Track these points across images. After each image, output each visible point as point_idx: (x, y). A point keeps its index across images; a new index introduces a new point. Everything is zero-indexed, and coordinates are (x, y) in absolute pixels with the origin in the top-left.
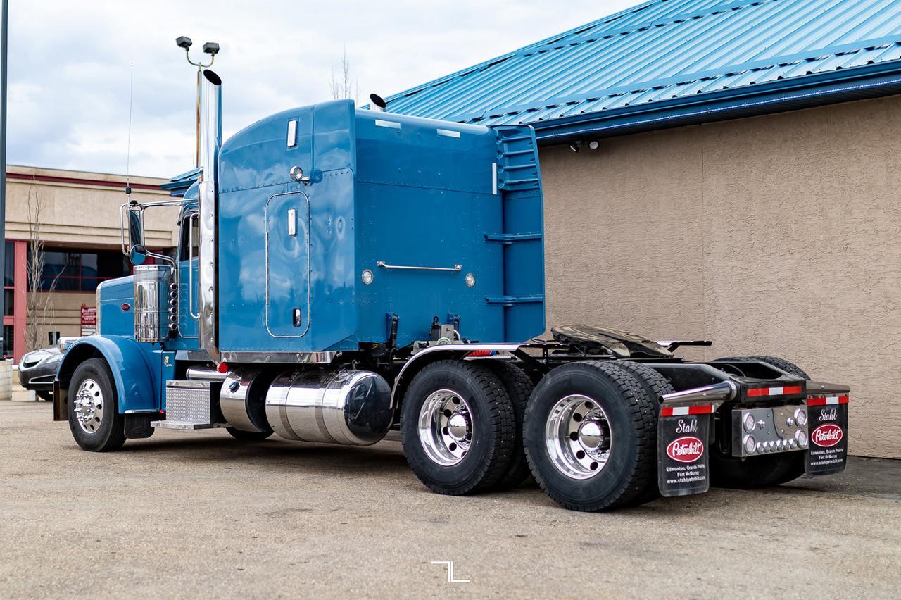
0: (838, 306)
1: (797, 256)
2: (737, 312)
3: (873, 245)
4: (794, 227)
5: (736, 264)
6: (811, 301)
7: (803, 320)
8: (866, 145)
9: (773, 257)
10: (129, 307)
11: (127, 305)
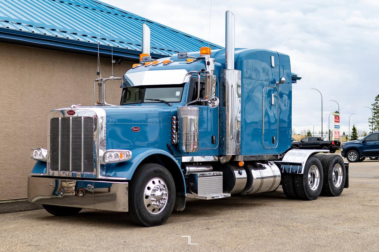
10: (139, 129)
11: (137, 128)
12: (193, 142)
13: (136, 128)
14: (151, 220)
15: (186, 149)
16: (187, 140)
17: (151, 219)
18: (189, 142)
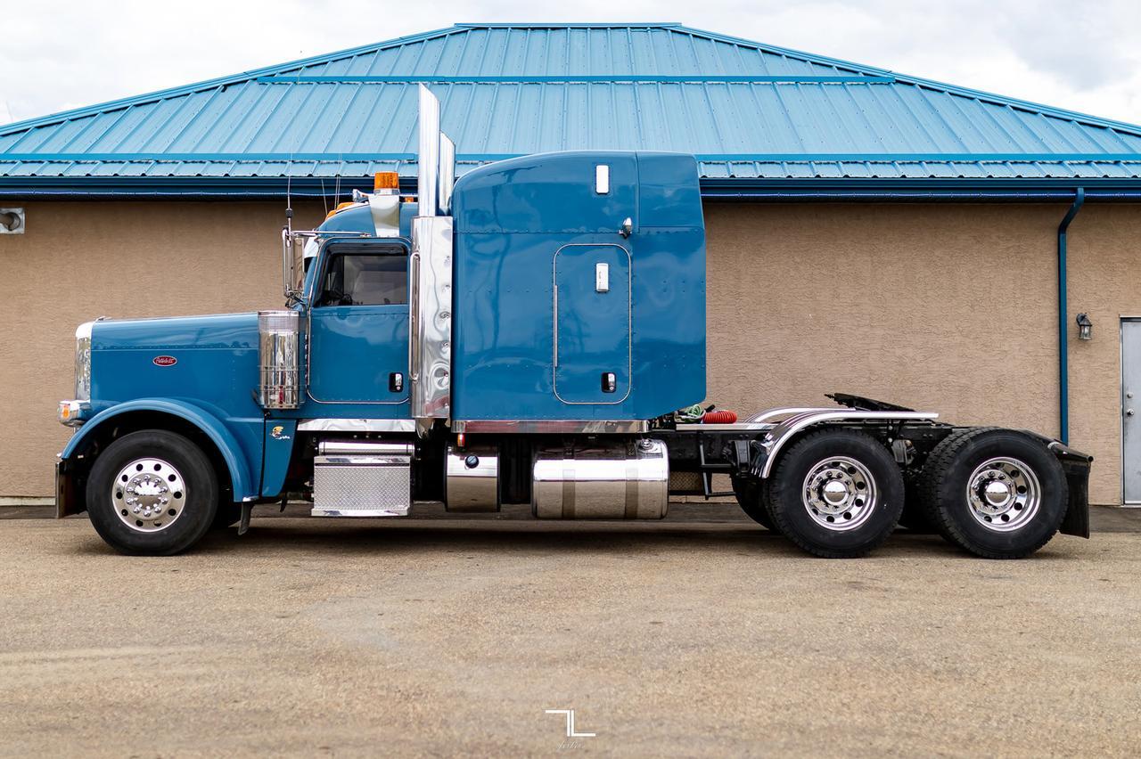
0: (826, 376)
1: (786, 332)
2: (723, 380)
3: (859, 326)
4: (784, 306)
5: (722, 335)
6: (799, 371)
7: (792, 387)
8: (852, 241)
9: (762, 330)
10: (174, 361)
11: (169, 358)
12: (281, 387)
13: (165, 358)
14: (129, 542)
15: (266, 401)
16: (267, 383)
17: (129, 540)
18: (271, 388)
